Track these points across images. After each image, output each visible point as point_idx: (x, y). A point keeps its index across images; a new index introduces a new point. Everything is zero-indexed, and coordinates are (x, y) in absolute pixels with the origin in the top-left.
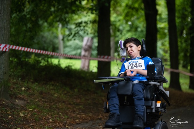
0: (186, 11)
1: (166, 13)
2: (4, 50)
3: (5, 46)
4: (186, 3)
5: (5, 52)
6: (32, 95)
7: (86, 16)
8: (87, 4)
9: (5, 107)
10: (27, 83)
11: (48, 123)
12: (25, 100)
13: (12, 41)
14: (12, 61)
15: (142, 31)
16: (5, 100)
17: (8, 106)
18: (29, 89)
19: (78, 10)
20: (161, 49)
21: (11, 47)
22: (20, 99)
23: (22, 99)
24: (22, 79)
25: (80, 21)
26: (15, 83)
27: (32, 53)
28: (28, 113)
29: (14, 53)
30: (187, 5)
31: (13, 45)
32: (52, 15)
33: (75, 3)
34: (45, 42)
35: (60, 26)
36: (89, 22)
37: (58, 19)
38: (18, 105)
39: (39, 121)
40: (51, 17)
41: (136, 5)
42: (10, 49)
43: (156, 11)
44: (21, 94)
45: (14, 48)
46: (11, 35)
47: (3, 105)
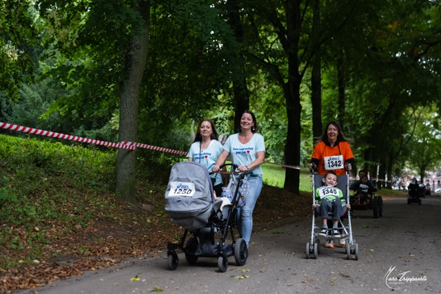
0: (333, 107)
1: (311, 109)
2: (131, 148)
3: (132, 144)
4: (333, 98)
5: (132, 150)
6: (160, 198)
7: (221, 112)
8: (223, 98)
9: (130, 212)
10: (156, 185)
11: (178, 230)
12: (153, 205)
13: (139, 139)
14: (139, 161)
15: (283, 129)
16: (130, 204)
17: (134, 211)
18: (158, 192)
19: (214, 105)
20: (304, 148)
21: (138, 146)
22: (147, 203)
23: (150, 203)
24: (150, 181)
25: (215, 117)
26: (142, 186)
27: (162, 152)
28: (156, 219)
29: (141, 152)
30: (334, 100)
31: (141, 143)
32: (184, 111)
33: (211, 98)
34: (176, 140)
35: (193, 122)
36: (225, 119)
37: (191, 115)
38: (144, 210)
39: (168, 228)
40: (184, 113)
41: (278, 101)
42: (136, 147)
43: (301, 107)
44: (148, 198)
45: (141, 146)
46: (138, 132)
47: (129, 209)
